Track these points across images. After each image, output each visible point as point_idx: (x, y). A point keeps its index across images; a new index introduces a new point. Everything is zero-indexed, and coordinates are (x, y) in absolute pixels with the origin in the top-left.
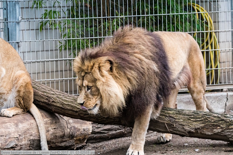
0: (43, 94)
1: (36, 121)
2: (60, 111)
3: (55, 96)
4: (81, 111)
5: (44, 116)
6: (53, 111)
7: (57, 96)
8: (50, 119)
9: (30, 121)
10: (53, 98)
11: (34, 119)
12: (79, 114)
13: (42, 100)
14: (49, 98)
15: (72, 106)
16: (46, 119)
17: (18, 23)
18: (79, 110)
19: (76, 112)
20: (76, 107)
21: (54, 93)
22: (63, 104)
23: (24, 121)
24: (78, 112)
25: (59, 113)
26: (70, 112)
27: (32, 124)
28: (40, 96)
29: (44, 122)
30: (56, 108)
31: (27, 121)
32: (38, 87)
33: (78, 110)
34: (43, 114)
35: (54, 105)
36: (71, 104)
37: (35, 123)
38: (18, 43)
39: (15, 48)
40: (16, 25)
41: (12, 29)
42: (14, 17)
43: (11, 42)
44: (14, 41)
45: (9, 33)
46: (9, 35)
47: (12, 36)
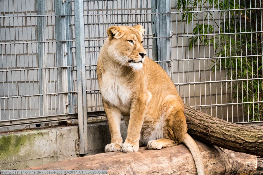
0: (200, 122)
1: (191, 154)
2: (220, 143)
3: (214, 125)
4: (246, 143)
5: (201, 148)
6: (212, 143)
7: (216, 125)
8: (209, 152)
9: (185, 154)
10: (212, 128)
11: (190, 152)
12: (243, 147)
13: (199, 130)
14: (208, 127)
15: (235, 137)
16: (203, 152)
17: (169, 39)
18: (244, 142)
19: (241, 144)
20: (240, 138)
21: (213, 121)
22: (224, 135)
23: (179, 155)
24: (242, 145)
25: (219, 146)
26: (232, 144)
27: (187, 158)
28: (196, 125)
29: (202, 156)
30: (216, 139)
31: (182, 154)
32: (193, 114)
33: (242, 142)
34: (200, 146)
35: (214, 136)
36: (234, 134)
37: (191, 158)
38: (168, 62)
39: (165, 69)
40: (166, 41)
41: (162, 46)
42: (164, 32)
43: (161, 61)
44: (164, 60)
45: (158, 51)
46: (158, 53)
47: (162, 54)
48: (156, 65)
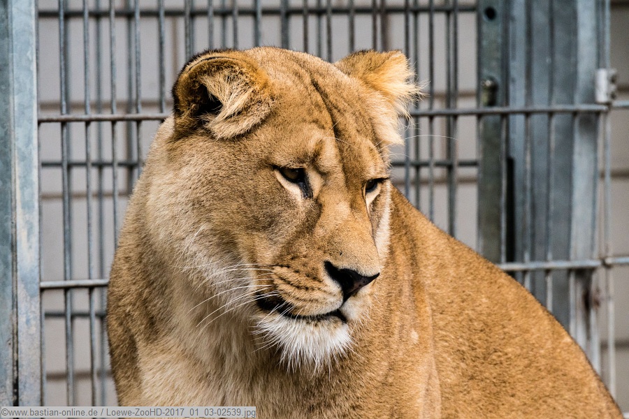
17: (590, 121)
38: (583, 274)
39: (561, 316)
40: (569, 135)
41: (541, 165)
42: (559, 77)
43: (532, 266)
44: (556, 258)
45: (519, 196)
46: (519, 210)
47: (541, 218)
48: (504, 290)
